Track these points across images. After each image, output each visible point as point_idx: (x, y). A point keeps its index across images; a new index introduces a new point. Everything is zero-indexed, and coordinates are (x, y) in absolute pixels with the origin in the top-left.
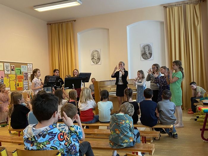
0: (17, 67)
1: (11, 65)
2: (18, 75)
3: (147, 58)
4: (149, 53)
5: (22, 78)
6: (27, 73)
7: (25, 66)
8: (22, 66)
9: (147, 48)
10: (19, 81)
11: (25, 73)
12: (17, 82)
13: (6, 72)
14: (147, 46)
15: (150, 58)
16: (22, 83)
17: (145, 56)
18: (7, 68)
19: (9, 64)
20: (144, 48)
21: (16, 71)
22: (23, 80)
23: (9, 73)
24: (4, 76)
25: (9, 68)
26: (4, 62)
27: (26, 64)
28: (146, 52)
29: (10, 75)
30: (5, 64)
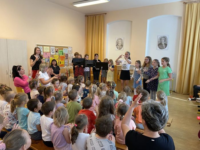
0: (60, 49)
2: (60, 56)
3: (162, 48)
4: (165, 44)
5: (63, 57)
6: (67, 54)
7: (66, 49)
8: (64, 49)
9: (163, 39)
10: (62, 60)
11: (66, 54)
12: (60, 61)
13: (52, 53)
14: (164, 37)
15: (165, 48)
16: (64, 61)
17: (160, 46)
18: (52, 50)
20: (161, 39)
21: (59, 52)
22: (64, 59)
23: (54, 54)
24: (50, 57)
25: (54, 51)
26: (50, 46)
27: (67, 47)
28: (162, 42)
29: (55, 56)
30: (51, 47)
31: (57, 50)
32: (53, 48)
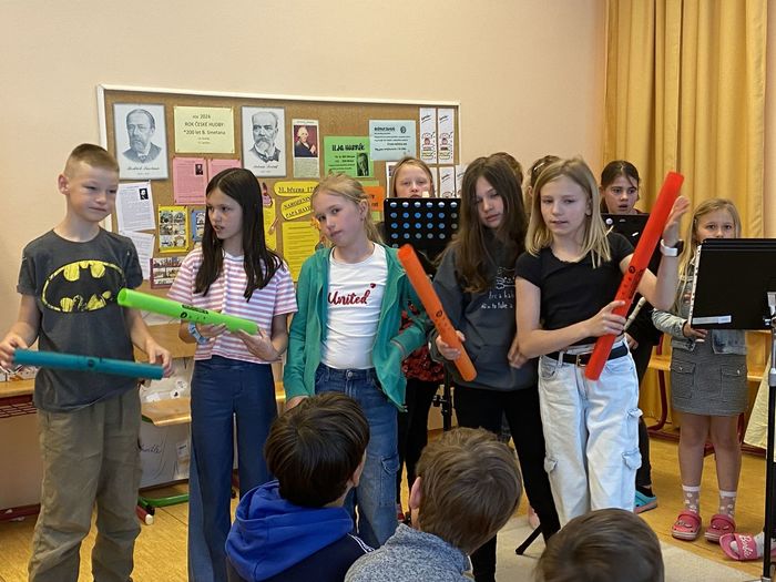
0: (335, 131)
1: (295, 122)
7: (397, 123)
8: (373, 124)
19: (280, 113)
25: (280, 142)
26: (237, 103)
27: (410, 110)
29: (286, 185)
30: (248, 112)
31: (312, 139)
32: (265, 115)
